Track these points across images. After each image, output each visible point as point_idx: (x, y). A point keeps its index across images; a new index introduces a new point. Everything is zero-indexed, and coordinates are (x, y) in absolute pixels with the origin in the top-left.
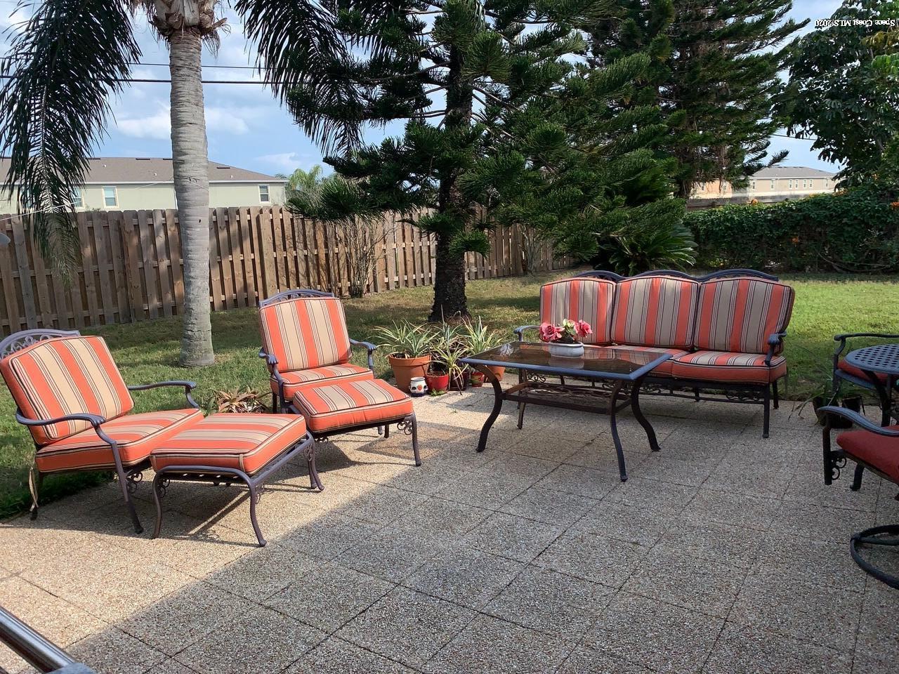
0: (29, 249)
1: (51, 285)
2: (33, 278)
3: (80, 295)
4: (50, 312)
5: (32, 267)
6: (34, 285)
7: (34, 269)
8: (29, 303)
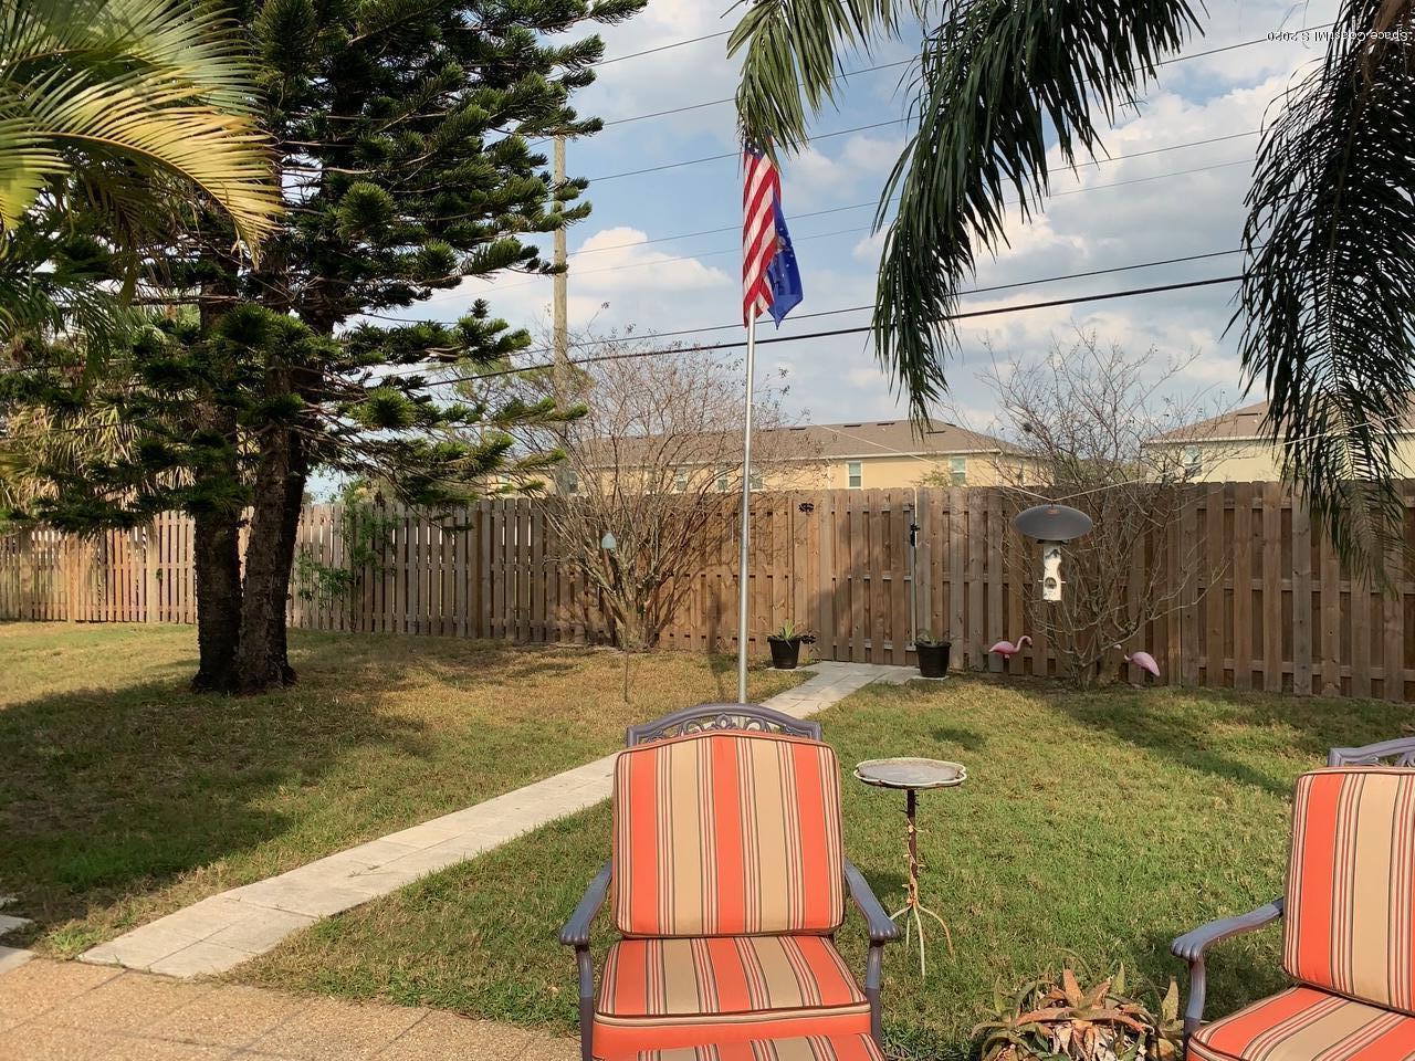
0: (1315, 543)
1: (1346, 609)
2: (1316, 595)
3: (1402, 638)
4: (1338, 660)
5: (1316, 574)
6: (1316, 607)
7: (1319, 579)
8: (1301, 638)
